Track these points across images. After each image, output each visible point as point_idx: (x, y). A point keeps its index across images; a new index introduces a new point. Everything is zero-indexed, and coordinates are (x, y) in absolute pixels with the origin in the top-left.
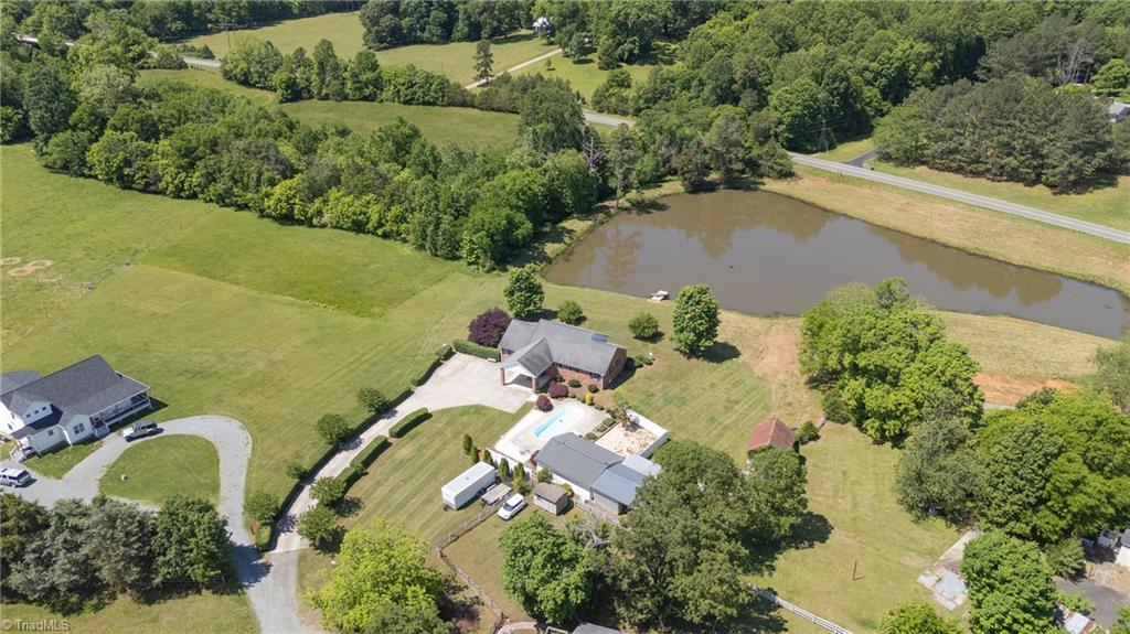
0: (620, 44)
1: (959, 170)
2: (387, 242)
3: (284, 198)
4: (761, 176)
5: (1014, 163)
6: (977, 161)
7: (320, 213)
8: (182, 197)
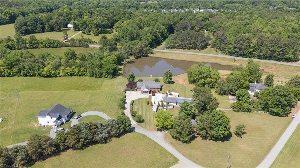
0: (98, 30)
1: (182, 48)
2: (80, 77)
3: (48, 71)
4: (147, 54)
5: (192, 46)
6: (185, 46)
7: (59, 73)
8: (10, 76)
